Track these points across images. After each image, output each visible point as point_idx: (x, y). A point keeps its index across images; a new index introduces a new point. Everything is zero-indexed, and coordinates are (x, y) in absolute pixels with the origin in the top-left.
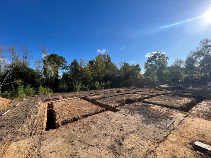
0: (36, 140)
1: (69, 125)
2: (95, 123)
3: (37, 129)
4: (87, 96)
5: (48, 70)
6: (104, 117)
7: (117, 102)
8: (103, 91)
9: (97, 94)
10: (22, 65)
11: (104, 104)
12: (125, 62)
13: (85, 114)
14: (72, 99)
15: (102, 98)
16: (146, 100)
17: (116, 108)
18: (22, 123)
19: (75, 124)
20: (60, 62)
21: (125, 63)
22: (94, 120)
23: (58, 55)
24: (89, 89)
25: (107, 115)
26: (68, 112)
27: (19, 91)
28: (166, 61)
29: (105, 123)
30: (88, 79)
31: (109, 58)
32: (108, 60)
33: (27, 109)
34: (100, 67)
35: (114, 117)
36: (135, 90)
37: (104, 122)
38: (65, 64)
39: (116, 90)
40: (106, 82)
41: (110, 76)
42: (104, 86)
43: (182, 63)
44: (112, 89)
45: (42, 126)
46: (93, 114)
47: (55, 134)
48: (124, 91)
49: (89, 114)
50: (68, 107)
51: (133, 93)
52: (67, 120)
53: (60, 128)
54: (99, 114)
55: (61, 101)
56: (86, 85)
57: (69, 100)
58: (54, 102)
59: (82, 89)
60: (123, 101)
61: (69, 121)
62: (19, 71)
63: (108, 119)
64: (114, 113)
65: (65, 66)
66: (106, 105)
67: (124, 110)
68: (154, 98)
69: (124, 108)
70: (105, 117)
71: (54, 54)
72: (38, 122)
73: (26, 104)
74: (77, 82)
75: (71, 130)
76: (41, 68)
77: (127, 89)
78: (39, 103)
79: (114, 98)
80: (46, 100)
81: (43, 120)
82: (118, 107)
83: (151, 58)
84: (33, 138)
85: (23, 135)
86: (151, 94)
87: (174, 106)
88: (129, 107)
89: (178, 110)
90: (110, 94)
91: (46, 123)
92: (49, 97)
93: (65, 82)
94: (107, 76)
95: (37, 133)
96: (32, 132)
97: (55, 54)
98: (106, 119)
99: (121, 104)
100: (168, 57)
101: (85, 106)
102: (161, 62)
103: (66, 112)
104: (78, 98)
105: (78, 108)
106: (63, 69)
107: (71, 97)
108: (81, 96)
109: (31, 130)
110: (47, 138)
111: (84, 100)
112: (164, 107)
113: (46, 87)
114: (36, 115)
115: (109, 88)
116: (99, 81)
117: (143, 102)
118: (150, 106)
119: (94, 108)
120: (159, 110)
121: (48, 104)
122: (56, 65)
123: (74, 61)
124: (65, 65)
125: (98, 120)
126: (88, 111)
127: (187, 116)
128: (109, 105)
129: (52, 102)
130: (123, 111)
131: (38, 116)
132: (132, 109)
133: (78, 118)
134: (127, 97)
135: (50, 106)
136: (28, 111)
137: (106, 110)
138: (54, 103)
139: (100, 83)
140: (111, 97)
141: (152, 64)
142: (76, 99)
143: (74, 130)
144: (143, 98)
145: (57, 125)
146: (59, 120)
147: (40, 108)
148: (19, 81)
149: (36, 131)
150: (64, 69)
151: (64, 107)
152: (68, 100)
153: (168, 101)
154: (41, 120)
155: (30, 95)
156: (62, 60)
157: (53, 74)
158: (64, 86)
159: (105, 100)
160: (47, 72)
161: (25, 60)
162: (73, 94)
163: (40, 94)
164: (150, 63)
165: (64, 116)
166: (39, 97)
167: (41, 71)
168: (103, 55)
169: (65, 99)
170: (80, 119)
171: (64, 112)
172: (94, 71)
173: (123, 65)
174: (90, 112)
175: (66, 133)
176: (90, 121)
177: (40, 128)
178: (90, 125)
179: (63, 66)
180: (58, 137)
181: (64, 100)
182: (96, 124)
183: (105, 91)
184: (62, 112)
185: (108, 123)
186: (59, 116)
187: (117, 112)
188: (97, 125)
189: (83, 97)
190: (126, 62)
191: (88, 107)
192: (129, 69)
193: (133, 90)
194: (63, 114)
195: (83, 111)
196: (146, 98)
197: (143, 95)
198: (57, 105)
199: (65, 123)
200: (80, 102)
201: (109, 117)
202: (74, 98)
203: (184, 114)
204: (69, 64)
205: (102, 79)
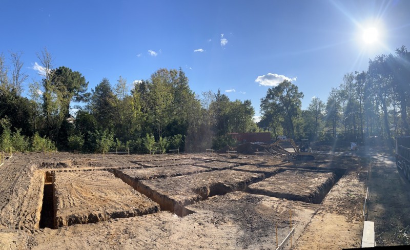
0: (24, 239)
1: (80, 227)
2: (132, 237)
3: (25, 220)
4: (123, 168)
5: (50, 103)
6: (154, 226)
7: (190, 191)
8: (163, 159)
9: (147, 165)
10: (11, 90)
11: (158, 193)
12: (219, 92)
13: (113, 210)
14: (90, 170)
15: (156, 176)
16: (254, 186)
17: (186, 207)
18: (5, 202)
19: (91, 228)
20: (73, 86)
21: (218, 95)
22: (132, 229)
23: (71, 70)
24: (130, 151)
25: (161, 222)
26: (81, 198)
27: (4, 139)
28: (299, 101)
29: (155, 240)
30: (131, 128)
31: (183, 79)
32: (182, 85)
33: (14, 177)
34: (160, 101)
35: (177, 228)
36: (235, 160)
37: (154, 237)
38: (84, 88)
39: (193, 159)
40: (171, 138)
41: (182, 123)
42: (165, 148)
43: (322, 106)
44: (184, 156)
45: (35, 217)
46: (131, 215)
47: (54, 239)
48: (210, 161)
49: (123, 212)
50: (82, 187)
51: (231, 168)
52: (77, 216)
53: (63, 228)
54: (144, 216)
55: (70, 171)
56: (124, 141)
57: (85, 170)
58: (57, 171)
59: (114, 149)
60: (205, 188)
61: (81, 219)
62: (6, 102)
63: (162, 232)
64: (179, 218)
65: (84, 93)
66: (165, 196)
67: (202, 211)
68: (271, 179)
69: (203, 208)
70: (157, 227)
71: (63, 67)
72: (28, 206)
73: (12, 167)
74: (105, 132)
75: (83, 239)
76: (39, 98)
77: (220, 158)
78: (32, 169)
79: (186, 179)
80: (44, 165)
81: (37, 204)
82: (192, 203)
83: (274, 89)
84: (20, 234)
85: (6, 225)
86: (267, 170)
87: (301, 194)
88: (215, 204)
89: (305, 203)
90: (177, 169)
91: (41, 213)
92: (49, 158)
93: (81, 130)
94: (175, 122)
95: (26, 227)
96: (18, 223)
97: (66, 67)
98: (160, 231)
99: (198, 198)
100: (301, 93)
101: (117, 191)
102: (290, 101)
103: (77, 198)
104: (104, 170)
105: (100, 194)
106: (78, 100)
107: (90, 165)
108: (111, 165)
109: (17, 219)
110: (41, 243)
111: (116, 176)
112: (285, 199)
113: (46, 138)
114: (25, 192)
115: (176, 153)
116: (154, 135)
117: (246, 191)
118: (259, 199)
119: (136, 200)
120: (274, 207)
121: (47, 173)
122: (66, 92)
123: (103, 83)
124: (84, 91)
125: (141, 230)
126: (122, 204)
127: (315, 214)
128: (170, 197)
129: (53, 169)
130: (200, 213)
131: (29, 194)
132: (221, 211)
133: (99, 217)
134: (215, 179)
135: (50, 177)
136: (15, 182)
137: (163, 209)
138: (57, 173)
139: (157, 139)
140: (178, 175)
141: (276, 103)
142: (98, 172)
143: (88, 242)
144: (249, 181)
145: (59, 221)
146: (62, 214)
147: (32, 179)
148: (5, 120)
149: (24, 222)
150: (81, 101)
151: (74, 186)
152: (83, 172)
153: (293, 185)
154: (33, 203)
155: (20, 149)
156: (78, 81)
157: (59, 111)
158: (78, 139)
159: (163, 182)
160: (50, 107)
161: (16, 81)
162: (95, 158)
163: (34, 151)
164: (271, 101)
165: (72, 205)
166: (33, 156)
167: (40, 104)
168: (171, 72)
169: (78, 167)
170: (103, 220)
171: (73, 198)
172: (145, 110)
173: (215, 100)
174: (126, 208)
175: (73, 244)
176: (122, 228)
177: (31, 219)
178: (122, 240)
179: (80, 93)
180: (59, 247)
181: (75, 169)
182: (135, 240)
183: (167, 158)
184: (70, 196)
185: (162, 242)
186: (64, 204)
187: (186, 218)
188: (137, 242)
189: (114, 169)
190: (221, 93)
191: (123, 195)
192: (228, 110)
193: (231, 161)
194: (72, 200)
195: (111, 203)
196: (255, 180)
197: (251, 174)
198: (62, 179)
199: (74, 221)
200: (108, 179)
201: (166, 227)
202: (96, 168)
203: (313, 209)
204: (92, 91)
205: (163, 131)
